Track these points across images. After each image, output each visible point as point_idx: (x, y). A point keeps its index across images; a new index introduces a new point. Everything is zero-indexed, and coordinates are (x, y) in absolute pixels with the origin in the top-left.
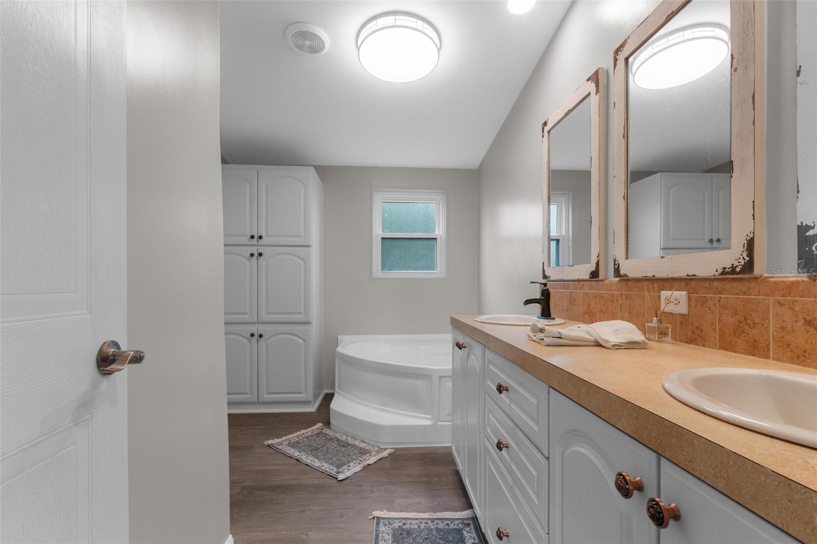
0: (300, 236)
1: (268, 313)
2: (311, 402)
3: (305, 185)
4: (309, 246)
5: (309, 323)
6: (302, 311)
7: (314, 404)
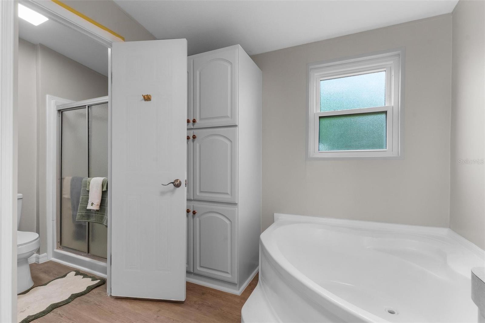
0: (228, 117)
1: (201, 192)
2: (237, 284)
3: (231, 63)
4: (236, 126)
5: (235, 204)
6: (229, 192)
7: (239, 288)
